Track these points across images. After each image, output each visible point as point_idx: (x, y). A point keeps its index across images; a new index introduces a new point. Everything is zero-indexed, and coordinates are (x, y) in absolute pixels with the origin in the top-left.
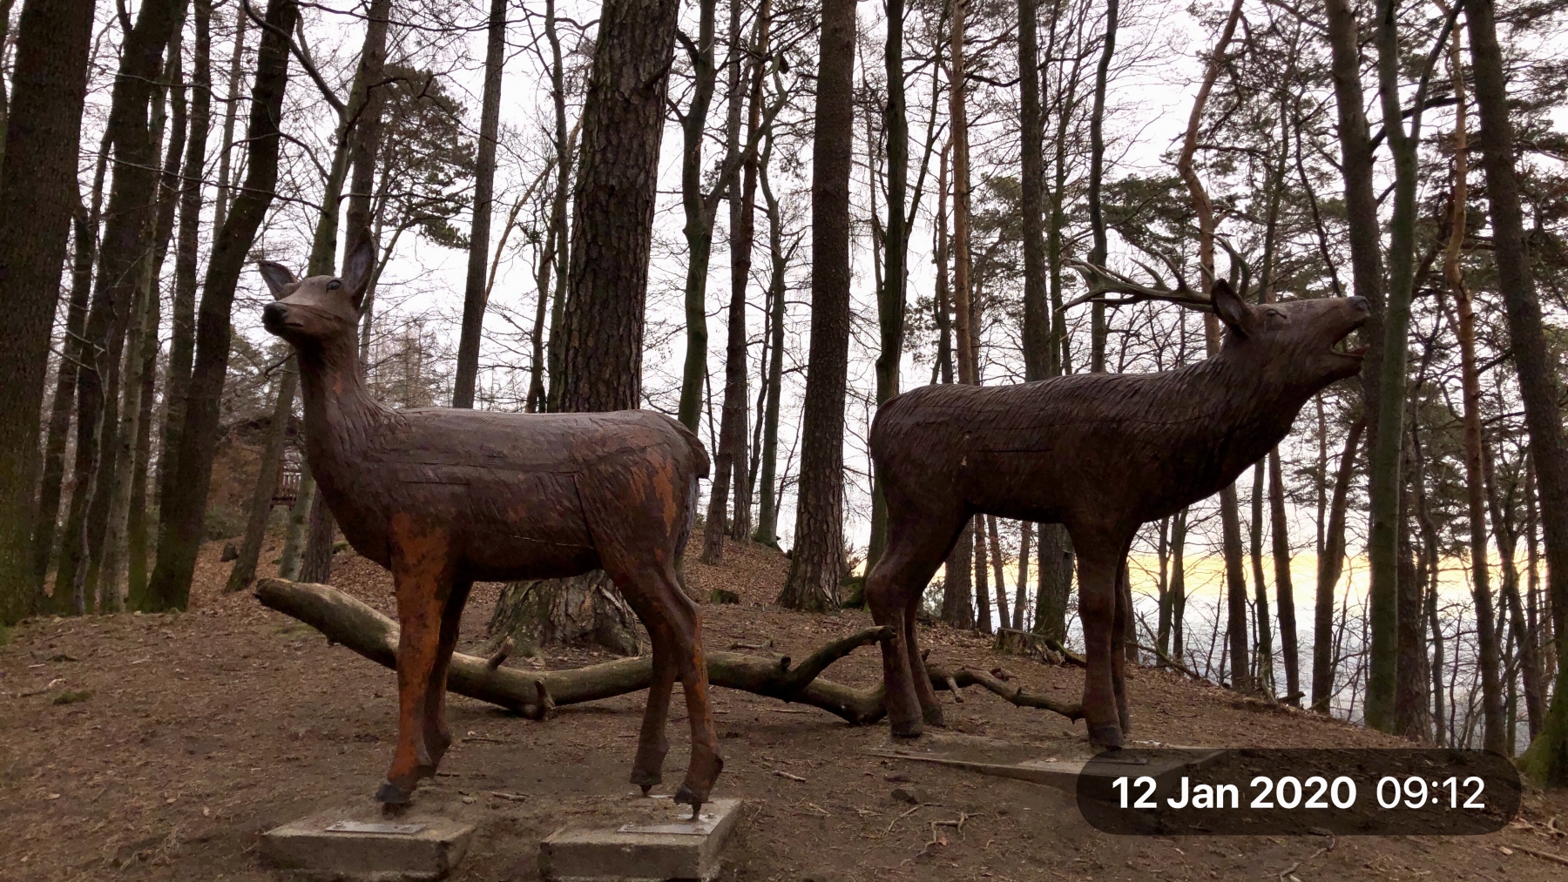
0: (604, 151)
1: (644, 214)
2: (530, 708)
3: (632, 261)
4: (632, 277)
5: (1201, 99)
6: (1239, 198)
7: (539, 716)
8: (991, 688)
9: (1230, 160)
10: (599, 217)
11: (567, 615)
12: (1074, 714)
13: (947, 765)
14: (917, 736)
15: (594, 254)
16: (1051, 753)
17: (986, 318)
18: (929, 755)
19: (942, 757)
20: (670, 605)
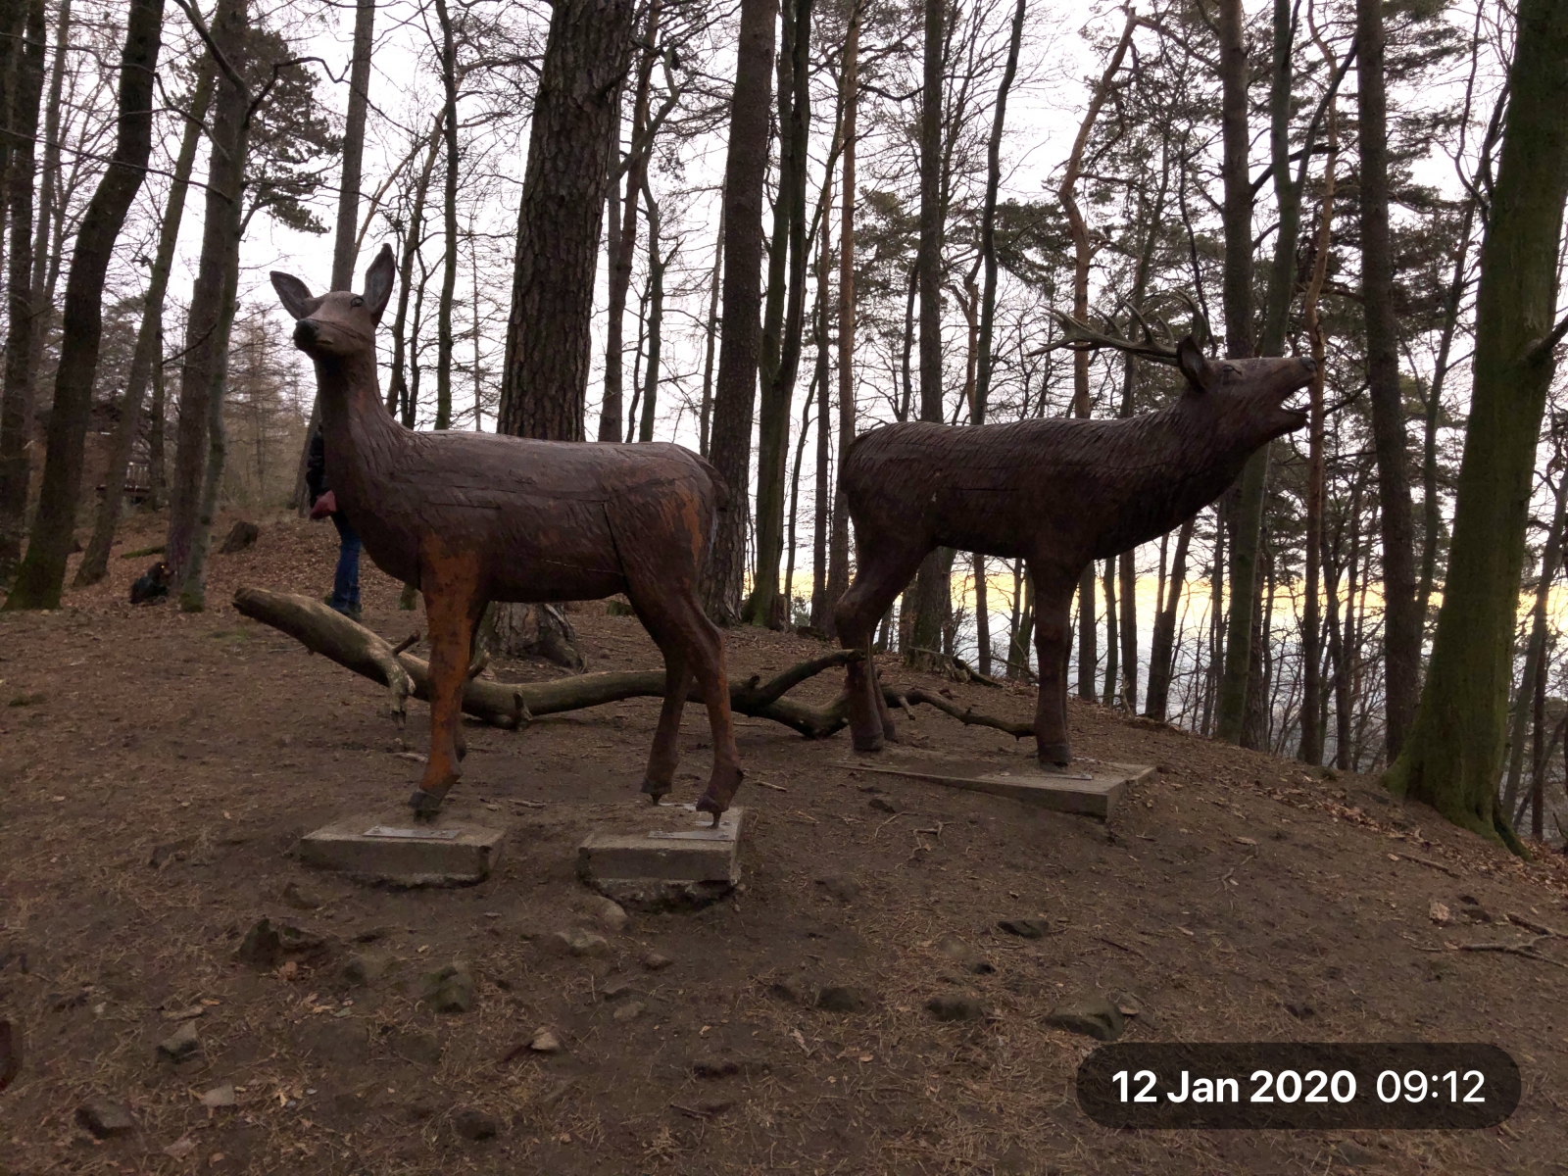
0: (554, 159)
1: (593, 226)
2: (505, 718)
3: (579, 275)
4: (579, 290)
5: (1086, 127)
6: (1115, 228)
7: (512, 727)
8: (941, 707)
9: (1109, 190)
10: (548, 227)
11: (511, 627)
12: (1020, 732)
13: (913, 777)
14: (877, 750)
15: (542, 265)
16: (1004, 768)
17: (859, 335)
18: (892, 767)
19: (904, 770)
20: (696, 628)
